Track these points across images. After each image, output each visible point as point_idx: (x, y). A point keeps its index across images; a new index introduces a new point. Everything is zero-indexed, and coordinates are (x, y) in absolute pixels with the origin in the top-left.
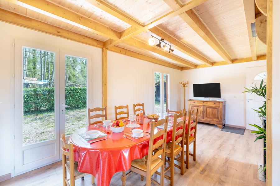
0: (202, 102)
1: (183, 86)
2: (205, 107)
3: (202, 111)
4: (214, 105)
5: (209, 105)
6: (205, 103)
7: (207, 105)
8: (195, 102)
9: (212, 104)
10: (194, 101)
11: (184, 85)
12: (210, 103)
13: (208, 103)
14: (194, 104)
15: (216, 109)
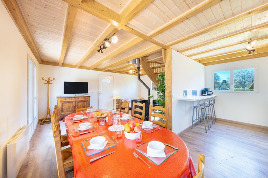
0: (73, 98)
1: (46, 82)
2: (77, 103)
3: (73, 106)
4: (84, 100)
5: (80, 100)
6: (76, 98)
7: (78, 100)
8: (67, 99)
9: (82, 99)
10: (65, 98)
11: (48, 82)
12: (81, 98)
13: (79, 98)
14: (65, 101)
15: (85, 103)
